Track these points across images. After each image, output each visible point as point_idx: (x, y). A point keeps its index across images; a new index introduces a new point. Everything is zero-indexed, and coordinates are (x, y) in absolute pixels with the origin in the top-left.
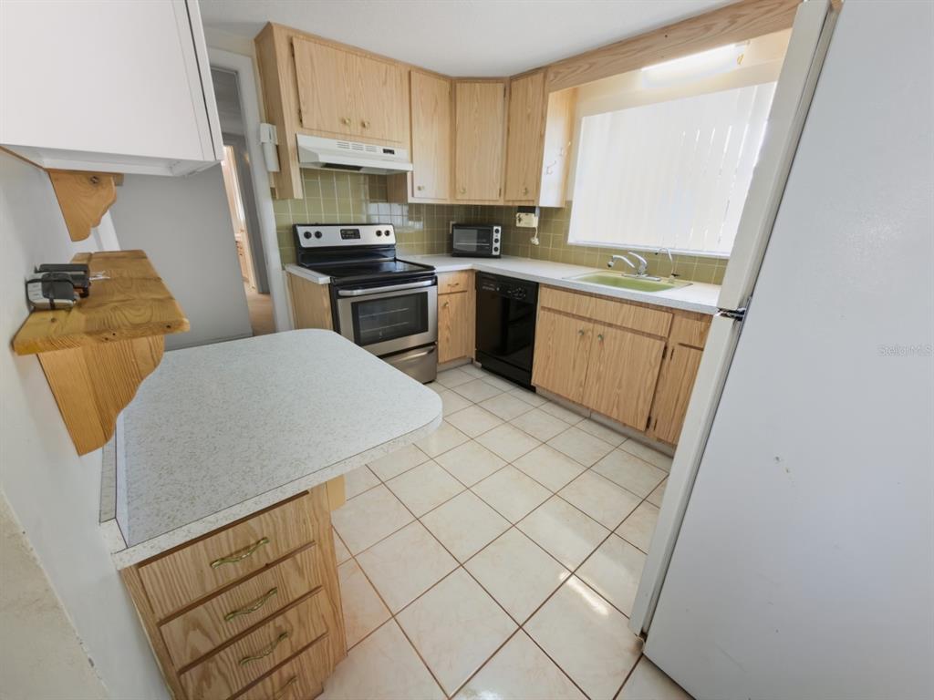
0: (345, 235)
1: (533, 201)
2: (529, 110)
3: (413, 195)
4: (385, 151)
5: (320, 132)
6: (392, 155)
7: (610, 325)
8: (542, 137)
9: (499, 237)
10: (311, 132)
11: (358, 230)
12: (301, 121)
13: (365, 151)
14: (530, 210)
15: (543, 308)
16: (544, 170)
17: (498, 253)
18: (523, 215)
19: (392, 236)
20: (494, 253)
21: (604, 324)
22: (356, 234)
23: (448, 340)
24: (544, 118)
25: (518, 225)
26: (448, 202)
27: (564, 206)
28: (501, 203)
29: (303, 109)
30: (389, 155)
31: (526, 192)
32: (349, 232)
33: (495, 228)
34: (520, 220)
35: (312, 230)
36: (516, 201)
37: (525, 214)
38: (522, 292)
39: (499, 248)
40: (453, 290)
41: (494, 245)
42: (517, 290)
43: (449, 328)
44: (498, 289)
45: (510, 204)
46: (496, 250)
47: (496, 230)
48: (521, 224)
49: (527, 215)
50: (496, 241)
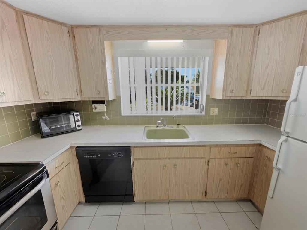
1: (104, 98)
2: (92, 48)
7: (178, 158)
9: (79, 119)
14: (102, 102)
15: (136, 159)
16: (108, 81)
17: (80, 128)
18: (97, 105)
20: (78, 128)
21: (175, 158)
23: (63, 207)
25: (94, 111)
26: (33, 102)
27: (116, 98)
28: (78, 99)
31: (98, 93)
33: (75, 114)
34: (96, 108)
36: (91, 98)
37: (99, 104)
38: (120, 154)
39: (81, 125)
40: (60, 169)
41: (77, 124)
42: (116, 153)
43: (63, 198)
44: (99, 155)
45: (87, 100)
46: (79, 126)
47: (76, 115)
48: (97, 110)
49: (100, 105)
50: (78, 121)
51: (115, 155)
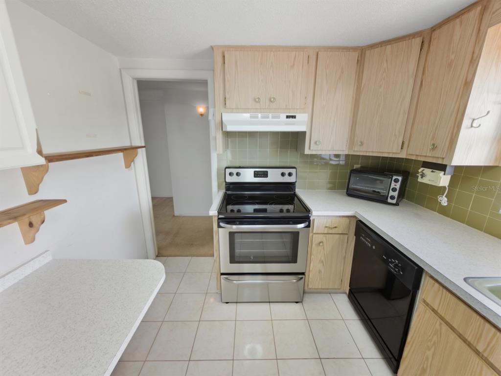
0: (256, 175)
1: (443, 158)
2: (452, 57)
3: (310, 149)
4: (288, 117)
5: (238, 110)
6: (294, 119)
8: (468, 85)
9: (398, 187)
10: (232, 110)
11: (267, 172)
12: (225, 104)
13: (270, 119)
14: (442, 168)
16: (466, 122)
17: (394, 201)
18: (427, 171)
19: (294, 176)
20: (389, 200)
22: (265, 175)
23: (320, 272)
24: (474, 61)
25: (420, 180)
28: (402, 155)
29: (227, 96)
30: (291, 120)
31: (434, 147)
32: (259, 173)
33: (394, 177)
34: (423, 176)
35: (235, 171)
36: (421, 156)
37: (431, 170)
38: (398, 266)
39: (396, 197)
40: (330, 231)
41: (391, 193)
42: (393, 261)
43: (322, 262)
44: (374, 247)
45: (414, 158)
46: (392, 198)
47: (395, 179)
48: (425, 180)
49: (432, 172)
50: (394, 190)
51: (392, 263)
